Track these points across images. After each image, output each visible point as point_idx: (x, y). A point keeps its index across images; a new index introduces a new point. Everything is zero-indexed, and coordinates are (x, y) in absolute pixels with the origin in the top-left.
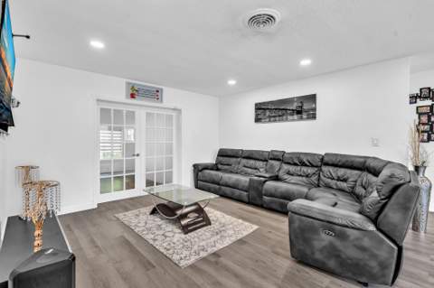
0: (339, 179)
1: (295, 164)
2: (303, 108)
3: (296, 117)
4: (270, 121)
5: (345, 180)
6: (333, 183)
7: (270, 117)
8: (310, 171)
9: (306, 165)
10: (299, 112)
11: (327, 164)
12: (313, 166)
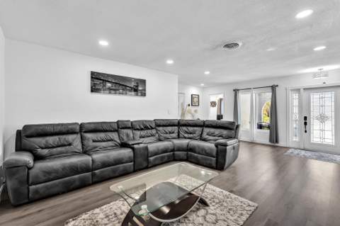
0: (170, 133)
1: (142, 129)
2: (138, 87)
3: (133, 93)
4: (110, 93)
5: (173, 133)
6: (168, 136)
7: (110, 89)
8: (154, 131)
9: (149, 129)
10: (136, 90)
11: (159, 126)
12: (152, 128)
